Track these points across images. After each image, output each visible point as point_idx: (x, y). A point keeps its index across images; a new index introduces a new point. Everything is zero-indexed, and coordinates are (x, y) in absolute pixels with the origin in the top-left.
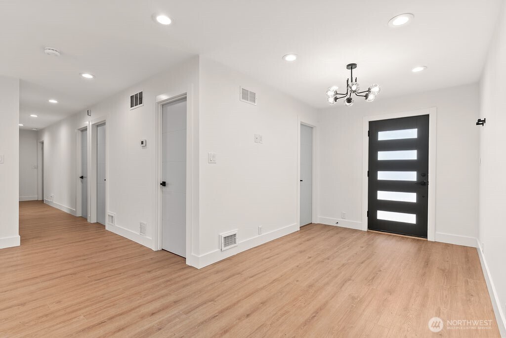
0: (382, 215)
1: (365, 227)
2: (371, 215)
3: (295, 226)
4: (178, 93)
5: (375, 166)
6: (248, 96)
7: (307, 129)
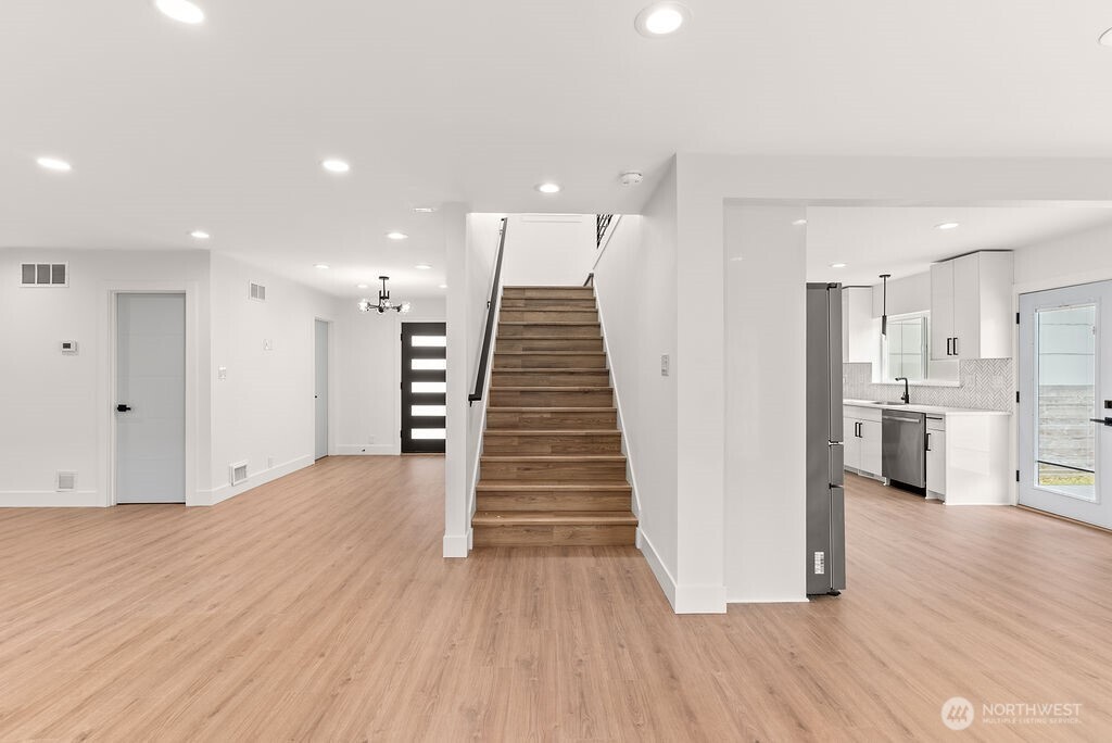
0: (418, 434)
1: (398, 451)
2: (405, 434)
3: (308, 458)
4: (178, 288)
5: (408, 376)
6: (257, 291)
7: (322, 326)
